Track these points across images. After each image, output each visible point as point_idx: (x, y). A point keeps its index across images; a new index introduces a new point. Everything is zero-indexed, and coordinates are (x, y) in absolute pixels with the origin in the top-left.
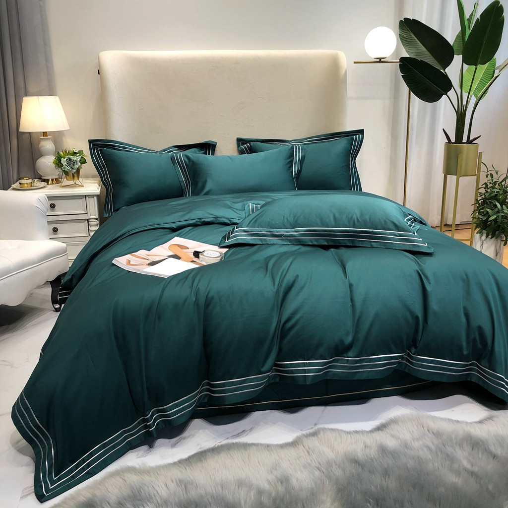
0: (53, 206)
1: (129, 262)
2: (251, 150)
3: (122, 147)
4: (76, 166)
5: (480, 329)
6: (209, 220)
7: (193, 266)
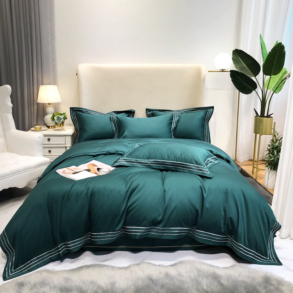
0: (49, 140)
1: (64, 172)
2: (153, 115)
3: (87, 111)
4: (61, 121)
5: (231, 219)
6: (113, 152)
7: (95, 175)
